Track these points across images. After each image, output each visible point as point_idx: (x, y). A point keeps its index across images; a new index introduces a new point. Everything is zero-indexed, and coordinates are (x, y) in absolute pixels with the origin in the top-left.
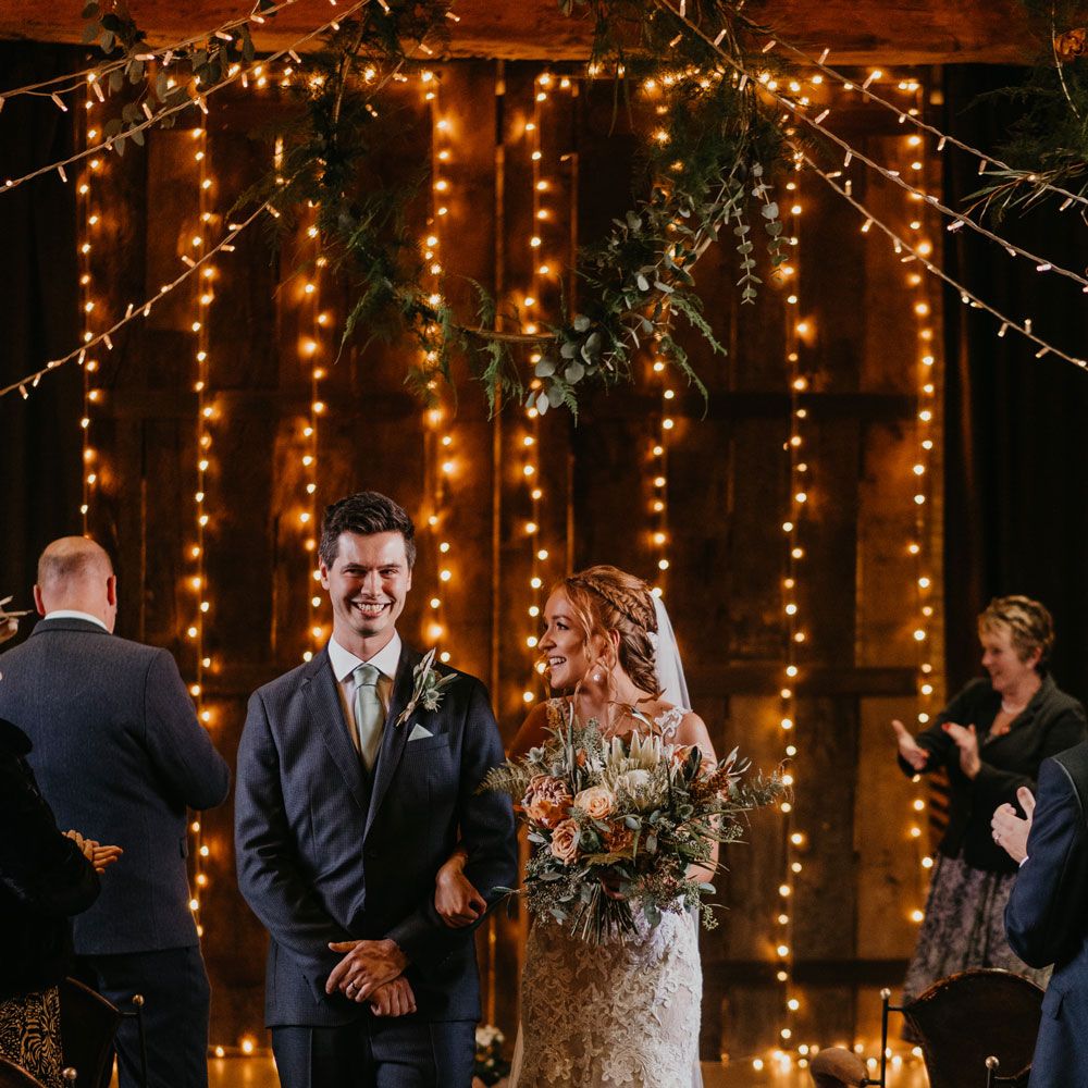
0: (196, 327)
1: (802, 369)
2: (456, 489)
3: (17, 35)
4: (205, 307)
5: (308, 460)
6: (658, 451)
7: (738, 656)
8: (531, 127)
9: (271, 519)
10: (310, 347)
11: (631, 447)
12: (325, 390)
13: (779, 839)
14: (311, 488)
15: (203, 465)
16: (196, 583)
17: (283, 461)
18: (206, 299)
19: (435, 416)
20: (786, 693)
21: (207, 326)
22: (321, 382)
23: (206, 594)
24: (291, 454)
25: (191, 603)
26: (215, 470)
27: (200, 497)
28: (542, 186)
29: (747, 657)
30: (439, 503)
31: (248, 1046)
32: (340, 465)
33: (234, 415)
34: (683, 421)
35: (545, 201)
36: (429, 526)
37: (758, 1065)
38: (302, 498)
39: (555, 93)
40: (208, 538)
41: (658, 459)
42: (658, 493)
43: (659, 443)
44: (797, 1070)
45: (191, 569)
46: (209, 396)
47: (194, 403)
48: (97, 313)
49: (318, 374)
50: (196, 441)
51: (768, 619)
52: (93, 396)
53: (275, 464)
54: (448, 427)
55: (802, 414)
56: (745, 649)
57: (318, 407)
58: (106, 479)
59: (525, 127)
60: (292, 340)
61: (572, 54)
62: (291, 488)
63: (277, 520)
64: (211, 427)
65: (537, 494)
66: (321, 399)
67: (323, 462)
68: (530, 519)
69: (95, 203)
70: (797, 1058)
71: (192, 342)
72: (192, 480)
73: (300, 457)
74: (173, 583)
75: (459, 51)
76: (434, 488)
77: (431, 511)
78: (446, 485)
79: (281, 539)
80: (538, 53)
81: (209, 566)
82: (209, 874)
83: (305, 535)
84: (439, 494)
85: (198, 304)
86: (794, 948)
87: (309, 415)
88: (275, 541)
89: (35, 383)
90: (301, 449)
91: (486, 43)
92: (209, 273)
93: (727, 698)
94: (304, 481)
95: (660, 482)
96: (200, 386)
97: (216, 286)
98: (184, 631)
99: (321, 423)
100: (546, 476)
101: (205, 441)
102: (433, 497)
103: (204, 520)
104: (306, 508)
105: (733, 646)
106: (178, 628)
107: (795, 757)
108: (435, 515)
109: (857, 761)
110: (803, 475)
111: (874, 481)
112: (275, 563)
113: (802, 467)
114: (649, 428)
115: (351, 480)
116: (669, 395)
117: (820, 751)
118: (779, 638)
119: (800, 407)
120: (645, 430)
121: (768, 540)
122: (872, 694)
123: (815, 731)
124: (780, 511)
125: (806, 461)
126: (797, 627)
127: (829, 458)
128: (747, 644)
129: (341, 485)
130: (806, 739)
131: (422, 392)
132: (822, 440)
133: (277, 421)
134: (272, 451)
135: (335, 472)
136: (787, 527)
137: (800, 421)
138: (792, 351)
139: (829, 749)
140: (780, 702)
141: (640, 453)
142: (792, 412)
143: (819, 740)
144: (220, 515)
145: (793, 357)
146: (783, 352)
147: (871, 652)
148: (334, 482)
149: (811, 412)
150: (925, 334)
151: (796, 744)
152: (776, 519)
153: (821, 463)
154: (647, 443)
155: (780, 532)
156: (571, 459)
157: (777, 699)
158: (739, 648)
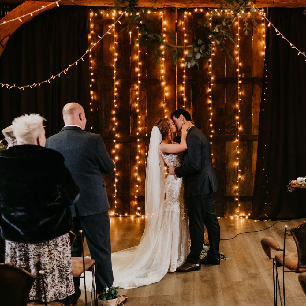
0: (114, 65)
1: (240, 73)
2: (168, 99)
3: (74, 4)
4: (115, 62)
5: (137, 93)
6: (210, 90)
7: (227, 133)
8: (183, 23)
9: (130, 105)
10: (137, 69)
11: (204, 89)
12: (140, 78)
13: (236, 170)
14: (138, 99)
15: (116, 94)
16: (114, 119)
17: (132, 93)
18: (116, 60)
19: (163, 83)
20: (237, 140)
21: (116, 65)
22: (140, 77)
23: (116, 121)
24: (134, 92)
25: (113, 123)
26: (118, 95)
27: (115, 101)
28: (185, 35)
29: (229, 133)
30: (164, 102)
31: (126, 215)
32: (144, 94)
33: (121, 84)
34: (215, 84)
35: (186, 38)
36: (163, 106)
37: (232, 218)
38: (136, 101)
39: (188, 16)
40: (117, 110)
41: (210, 92)
42: (210, 98)
43: (210, 88)
44: (240, 219)
45: (113, 116)
46: (116, 80)
47: (113, 81)
48: (93, 63)
49: (139, 75)
50: (114, 89)
51: (233, 125)
52: (93, 80)
53: (130, 94)
54: (166, 85)
55: (240, 82)
56: (228, 131)
57: (139, 82)
58: (95, 97)
59: (182, 23)
60: (134, 68)
61: (191, 6)
62: (134, 99)
63: (131, 105)
64: (117, 87)
65: (185, 99)
66: (139, 80)
67: (140, 93)
68: (184, 105)
69: (92, 40)
70: (240, 217)
71: (112, 69)
72: (113, 97)
73: (136, 92)
74: (110, 119)
75: (167, 6)
76: (163, 99)
77: (163, 104)
78: (166, 98)
79: (132, 110)
80: (184, 6)
81: (117, 115)
82: (117, 179)
83: (137, 108)
84: (164, 100)
85: (114, 61)
86: (239, 193)
87: (137, 83)
88: (130, 110)
89: (67, 70)
90: (136, 91)
91: (173, 3)
92: (116, 54)
93: (225, 142)
94: (136, 97)
95: (211, 97)
96: (114, 78)
97: (118, 57)
98: (112, 129)
99: (140, 85)
100: (187, 95)
101: (116, 89)
102: (163, 100)
103: (116, 106)
104: (137, 103)
105: (226, 131)
106: (111, 128)
107: (239, 154)
108: (164, 104)
109: (252, 154)
110: (240, 95)
111: (255, 96)
112: (130, 115)
113: (240, 93)
114: (208, 85)
115: (146, 97)
116: (212, 78)
117: (245, 152)
118: (236, 129)
119: (240, 80)
120: (207, 86)
121: (233, 108)
122: (255, 140)
123: (243, 148)
124: (236, 102)
125: (241, 92)
126: (239, 127)
127: (246, 91)
128: (229, 130)
129: (144, 98)
130: (241, 150)
131: (161, 78)
132: (244, 87)
133: (130, 85)
134: (129, 91)
135: (143, 95)
136: (237, 106)
137: (240, 84)
138: (238, 69)
139: (246, 152)
140: (236, 143)
141: (206, 91)
142: (238, 82)
143: (244, 150)
144: (119, 104)
145: (238, 70)
146: (236, 69)
147: (255, 132)
148: (143, 98)
149: (242, 82)
150: (266, 65)
151: (239, 151)
152: (235, 104)
153: (244, 92)
154: (208, 88)
155: (236, 107)
156: (192, 92)
157: (235, 142)
158: (227, 131)
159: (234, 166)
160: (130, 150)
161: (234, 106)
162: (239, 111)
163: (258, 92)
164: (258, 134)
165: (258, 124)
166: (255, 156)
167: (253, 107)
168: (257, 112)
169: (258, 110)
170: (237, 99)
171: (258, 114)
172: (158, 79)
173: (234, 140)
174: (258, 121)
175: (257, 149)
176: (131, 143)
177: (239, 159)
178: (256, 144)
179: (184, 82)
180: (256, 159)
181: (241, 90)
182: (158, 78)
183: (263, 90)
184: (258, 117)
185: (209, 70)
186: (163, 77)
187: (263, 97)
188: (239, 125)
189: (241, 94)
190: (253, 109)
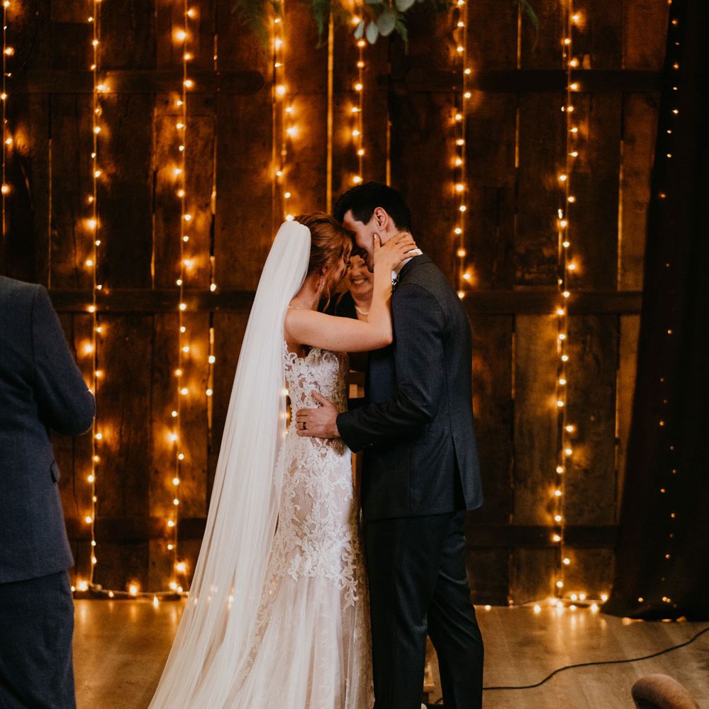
0: (91, 20)
1: (576, 51)
2: (297, 148)
4: (97, 5)
5: (180, 126)
6: (459, 117)
7: (522, 281)
9: (151, 173)
10: (181, 36)
11: (437, 115)
12: (193, 70)
13: (555, 429)
14: (182, 148)
15: (97, 130)
16: (92, 224)
17: (159, 128)
19: (281, 90)
20: (561, 312)
21: (99, 19)
23: (99, 234)
24: (167, 121)
25: (87, 240)
26: (107, 134)
27: (94, 155)
29: (530, 283)
30: (284, 160)
31: (134, 589)
32: (205, 130)
33: (120, 89)
34: (478, 93)
36: (277, 177)
37: (537, 609)
38: (174, 155)
40: (101, 190)
41: (458, 124)
42: (459, 150)
43: (460, 111)
44: (568, 614)
45: (88, 211)
46: (101, 74)
47: (89, 80)
48: (13, 9)
49: (187, 57)
50: (91, 111)
51: (547, 252)
53: (154, 128)
54: (291, 97)
55: (574, 87)
56: (527, 276)
57: (188, 84)
58: (20, 141)
60: (169, 30)
62: (166, 148)
63: (155, 173)
64: (103, 101)
65: (361, 152)
66: (189, 77)
67: (191, 127)
68: (356, 173)
70: (568, 605)
71: (87, 31)
72: (88, 142)
73: (174, 124)
74: (74, 224)
76: (279, 148)
77: (277, 168)
78: (290, 145)
79: (159, 189)
81: (102, 209)
82: (101, 456)
83: (177, 186)
84: (284, 153)
85: (92, 2)
86: (566, 516)
87: (180, 90)
88: (154, 190)
90: (174, 116)
93: (514, 316)
94: (177, 142)
95: (461, 142)
96: (93, 67)
98: (82, 263)
99: (191, 96)
100: (370, 137)
101: (98, 111)
102: (279, 154)
103: (97, 174)
104: (178, 163)
105: (519, 274)
106: (77, 261)
107: (568, 363)
108: (281, 169)
109: (618, 367)
110: (575, 136)
111: (631, 141)
112: (154, 207)
113: (574, 130)
114: (453, 99)
115: (213, 142)
116: (467, 71)
117: (589, 358)
118: (556, 268)
119: (573, 82)
120: (449, 101)
121: (547, 188)
122: (630, 312)
123: (584, 342)
124: (557, 164)
125: (577, 125)
126: (570, 258)
127: (596, 123)
128: (530, 273)
129: (205, 146)
130: (576, 348)
131: (271, 70)
132: (591, 108)
133: (155, 95)
134: (150, 119)
135: (201, 135)
136: (563, 178)
137: (573, 93)
138: (567, 37)
139: (596, 358)
140: (555, 319)
141: (445, 120)
142: (567, 85)
143: (587, 349)
144: (112, 169)
145: (567, 41)
146: (559, 37)
147: (629, 280)
148: (200, 143)
149: (583, 86)
150: (674, 22)
151: (569, 353)
152: (554, 173)
153: (590, 127)
154: (450, 112)
155: (556, 183)
156: (389, 124)
157: (552, 316)
158: (523, 276)
159: (547, 409)
160: (152, 342)
161: (551, 180)
162: (571, 199)
163: (643, 127)
164: (640, 288)
165: (640, 250)
166: (627, 374)
167: (625, 183)
168: (638, 204)
169: (644, 195)
170: (564, 154)
171: (643, 212)
172: (259, 73)
173: (550, 309)
174: (641, 237)
175: (635, 347)
176: (156, 316)
177: (568, 385)
178: (631, 326)
179: (359, 87)
180: (633, 386)
181: (576, 118)
182: (261, 70)
183: (664, 120)
184: (642, 221)
185: (456, 36)
186: (278, 65)
187: (662, 144)
188: (569, 254)
189: (579, 133)
190: (624, 192)
